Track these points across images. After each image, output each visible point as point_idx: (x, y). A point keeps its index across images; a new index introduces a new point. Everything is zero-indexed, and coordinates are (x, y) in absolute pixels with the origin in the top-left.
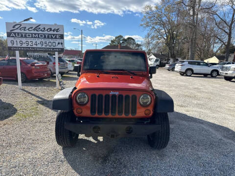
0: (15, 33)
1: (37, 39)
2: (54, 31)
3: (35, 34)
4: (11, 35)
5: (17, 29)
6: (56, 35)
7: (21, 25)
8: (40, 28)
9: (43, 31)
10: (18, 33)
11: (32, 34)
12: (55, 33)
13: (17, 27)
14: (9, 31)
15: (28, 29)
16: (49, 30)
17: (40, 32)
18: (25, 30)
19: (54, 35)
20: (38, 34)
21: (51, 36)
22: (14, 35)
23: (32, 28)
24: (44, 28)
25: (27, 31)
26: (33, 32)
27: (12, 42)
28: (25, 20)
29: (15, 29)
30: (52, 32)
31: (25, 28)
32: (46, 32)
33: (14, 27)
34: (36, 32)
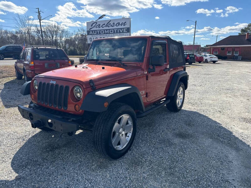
0: (92, 31)
1: (108, 35)
2: (121, 25)
3: (107, 30)
4: (90, 33)
5: (94, 27)
6: (123, 28)
7: (97, 23)
8: (110, 24)
9: (113, 26)
10: (95, 31)
11: (104, 30)
12: (123, 27)
13: (94, 25)
14: (89, 30)
15: (102, 26)
16: (117, 25)
17: (111, 28)
18: (99, 27)
19: (121, 29)
20: (109, 30)
21: (119, 31)
22: (92, 33)
23: (104, 24)
24: (114, 23)
25: (101, 28)
26: (105, 28)
27: (91, 39)
28: (99, 18)
29: (93, 27)
30: (120, 27)
31: (100, 25)
32: (115, 27)
33: (92, 26)
34: (107, 28)
